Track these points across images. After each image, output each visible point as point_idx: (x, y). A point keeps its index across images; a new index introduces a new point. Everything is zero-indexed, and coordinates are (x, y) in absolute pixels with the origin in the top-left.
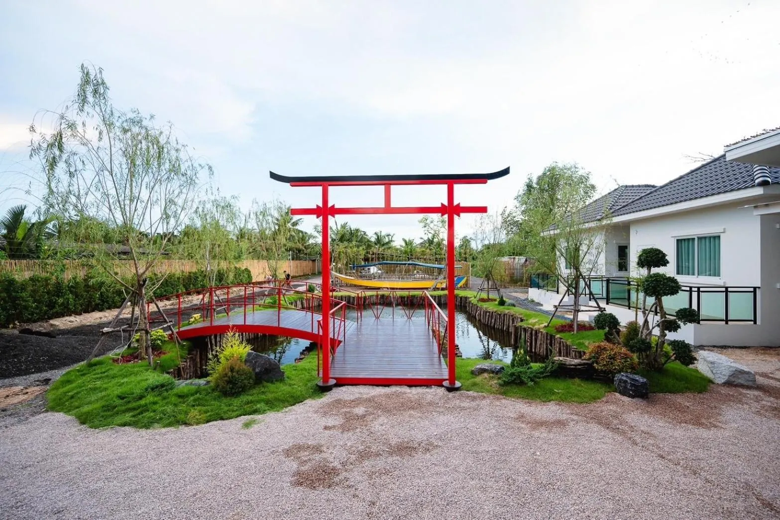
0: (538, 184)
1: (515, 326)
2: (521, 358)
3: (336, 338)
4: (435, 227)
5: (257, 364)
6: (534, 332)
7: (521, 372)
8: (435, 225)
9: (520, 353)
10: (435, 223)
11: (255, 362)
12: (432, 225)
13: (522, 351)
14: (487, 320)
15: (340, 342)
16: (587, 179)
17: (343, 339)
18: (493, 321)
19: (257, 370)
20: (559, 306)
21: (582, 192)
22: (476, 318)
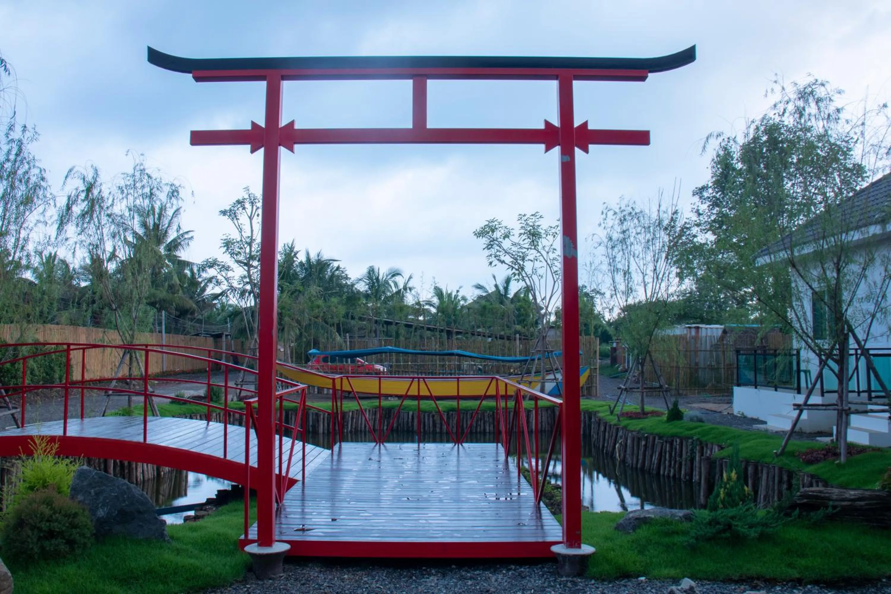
0: (743, 159)
1: (708, 458)
2: (732, 488)
3: (284, 473)
4: (514, 249)
5: (101, 498)
6: (750, 470)
7: (733, 518)
8: (514, 244)
9: (730, 478)
10: (515, 239)
11: (97, 494)
12: (506, 244)
13: (734, 475)
14: (641, 457)
15: (292, 482)
16: (846, 153)
17: (299, 477)
18: (655, 459)
19: (101, 513)
20: (805, 404)
21: (838, 180)
22: (613, 458)
